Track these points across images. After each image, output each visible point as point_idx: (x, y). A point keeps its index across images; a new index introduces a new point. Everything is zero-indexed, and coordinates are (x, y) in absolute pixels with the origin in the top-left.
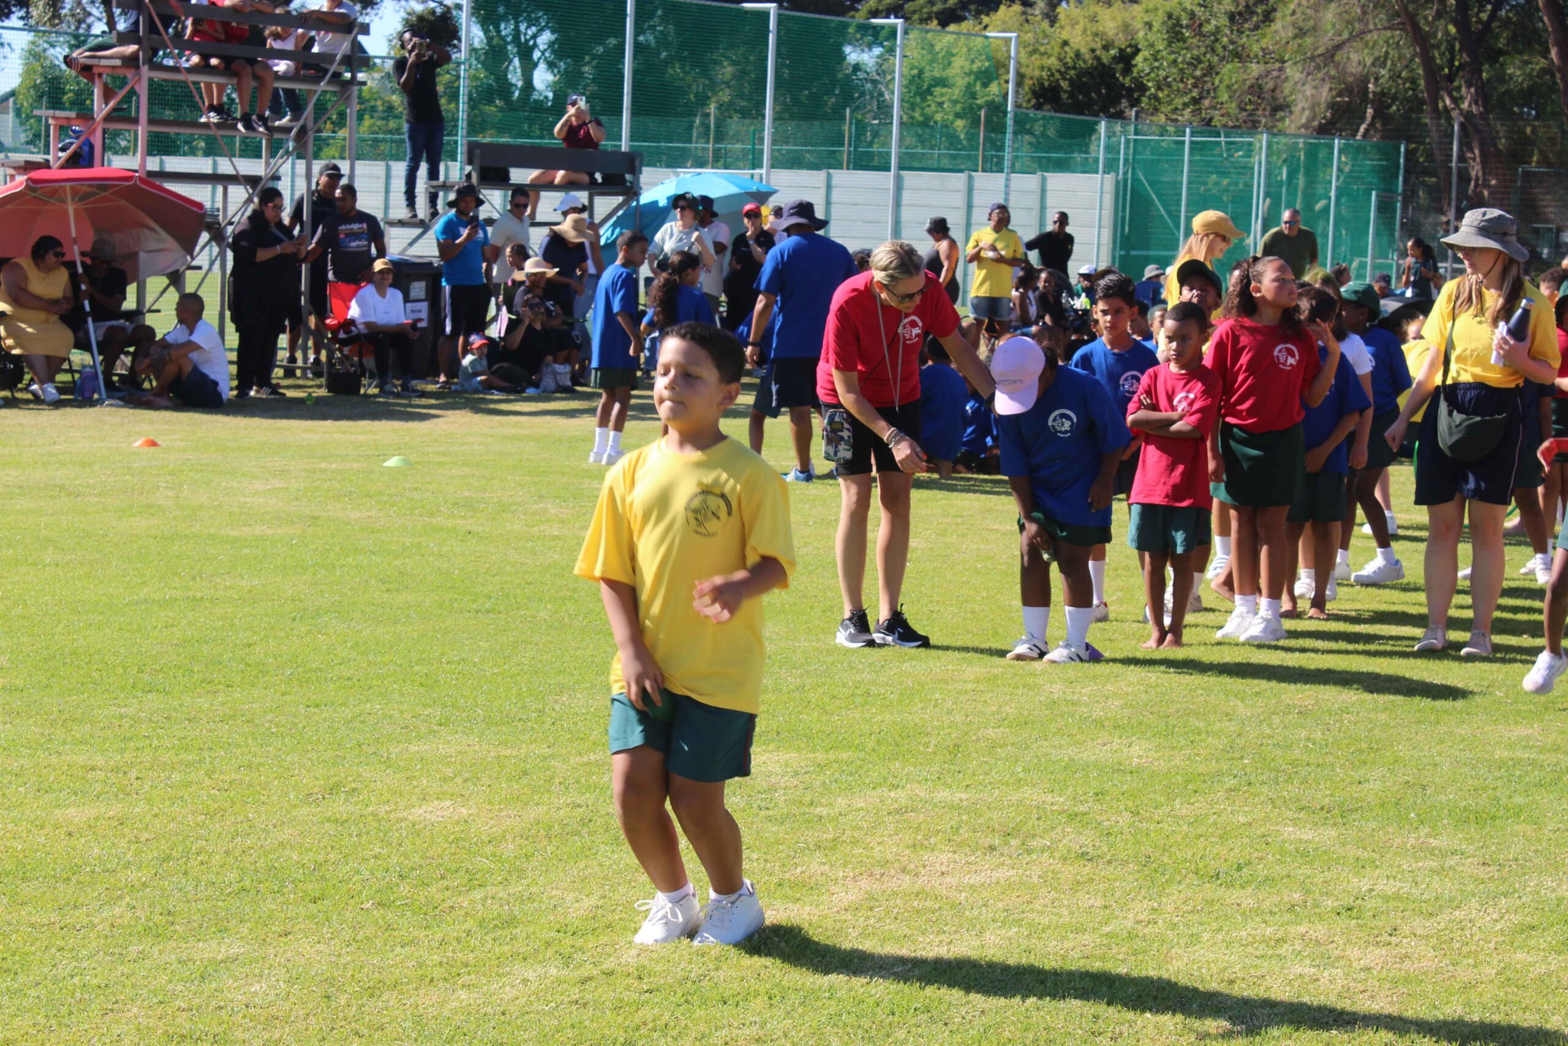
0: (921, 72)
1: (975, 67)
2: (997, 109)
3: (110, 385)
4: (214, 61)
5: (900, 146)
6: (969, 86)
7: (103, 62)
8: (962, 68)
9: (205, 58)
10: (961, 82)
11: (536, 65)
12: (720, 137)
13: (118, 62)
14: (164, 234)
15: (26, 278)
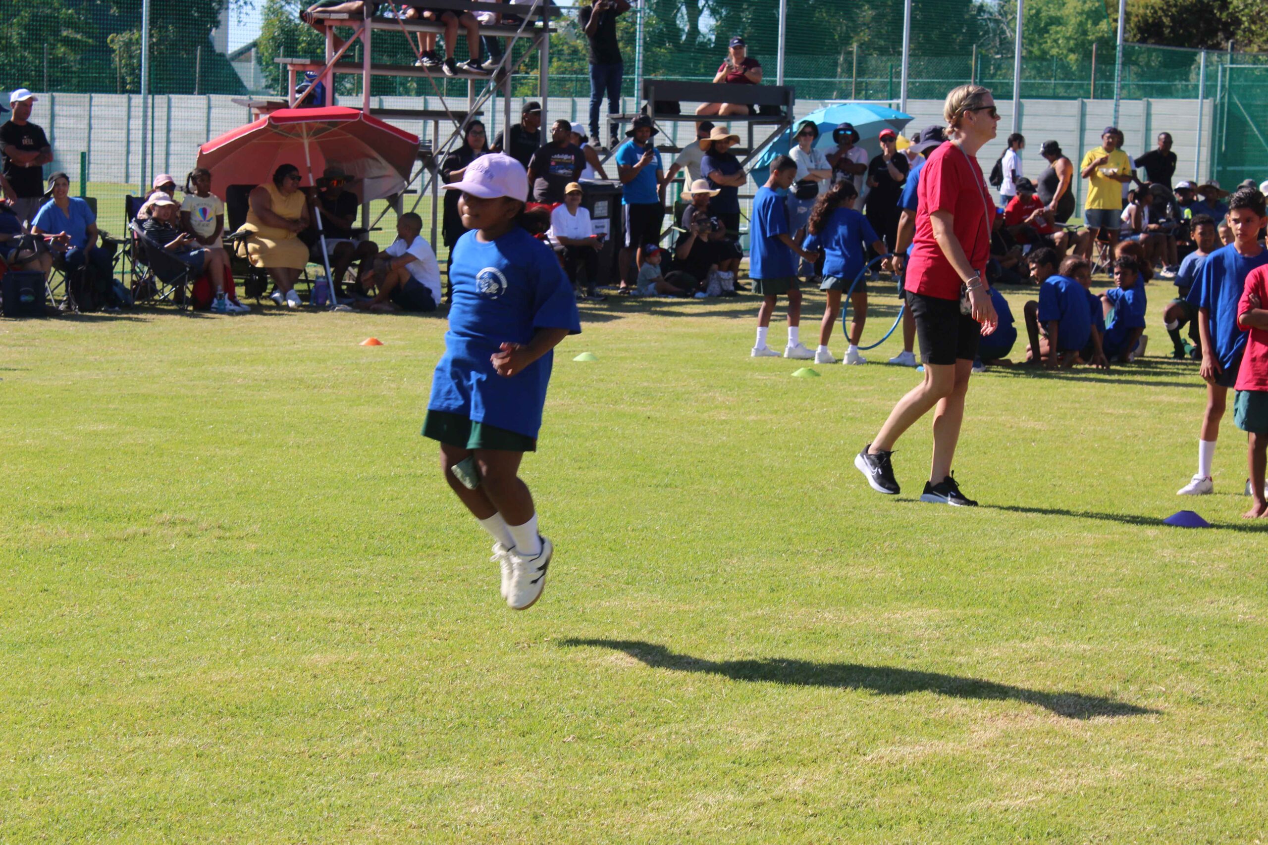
0: (1038, 12)
1: (1087, 7)
2: (1107, 43)
3: (339, 293)
4: (427, 14)
5: (1021, 78)
6: (1081, 24)
7: (333, 16)
8: (1075, 8)
9: (419, 11)
10: (1073, 21)
11: (701, 12)
12: (861, 72)
13: (345, 16)
14: (384, 162)
15: (270, 201)
